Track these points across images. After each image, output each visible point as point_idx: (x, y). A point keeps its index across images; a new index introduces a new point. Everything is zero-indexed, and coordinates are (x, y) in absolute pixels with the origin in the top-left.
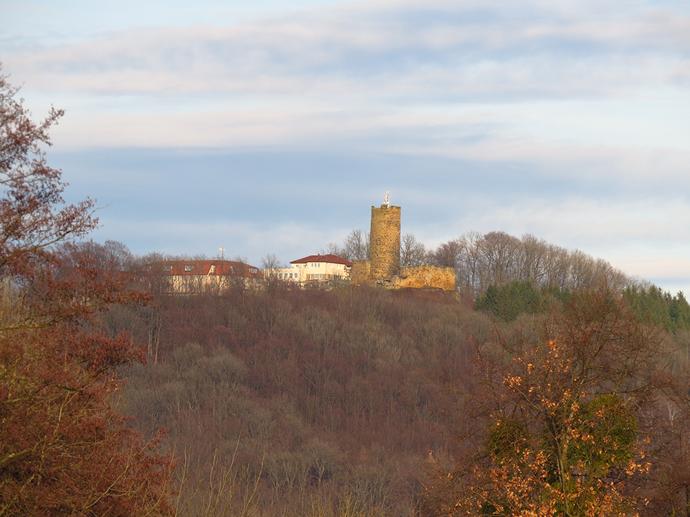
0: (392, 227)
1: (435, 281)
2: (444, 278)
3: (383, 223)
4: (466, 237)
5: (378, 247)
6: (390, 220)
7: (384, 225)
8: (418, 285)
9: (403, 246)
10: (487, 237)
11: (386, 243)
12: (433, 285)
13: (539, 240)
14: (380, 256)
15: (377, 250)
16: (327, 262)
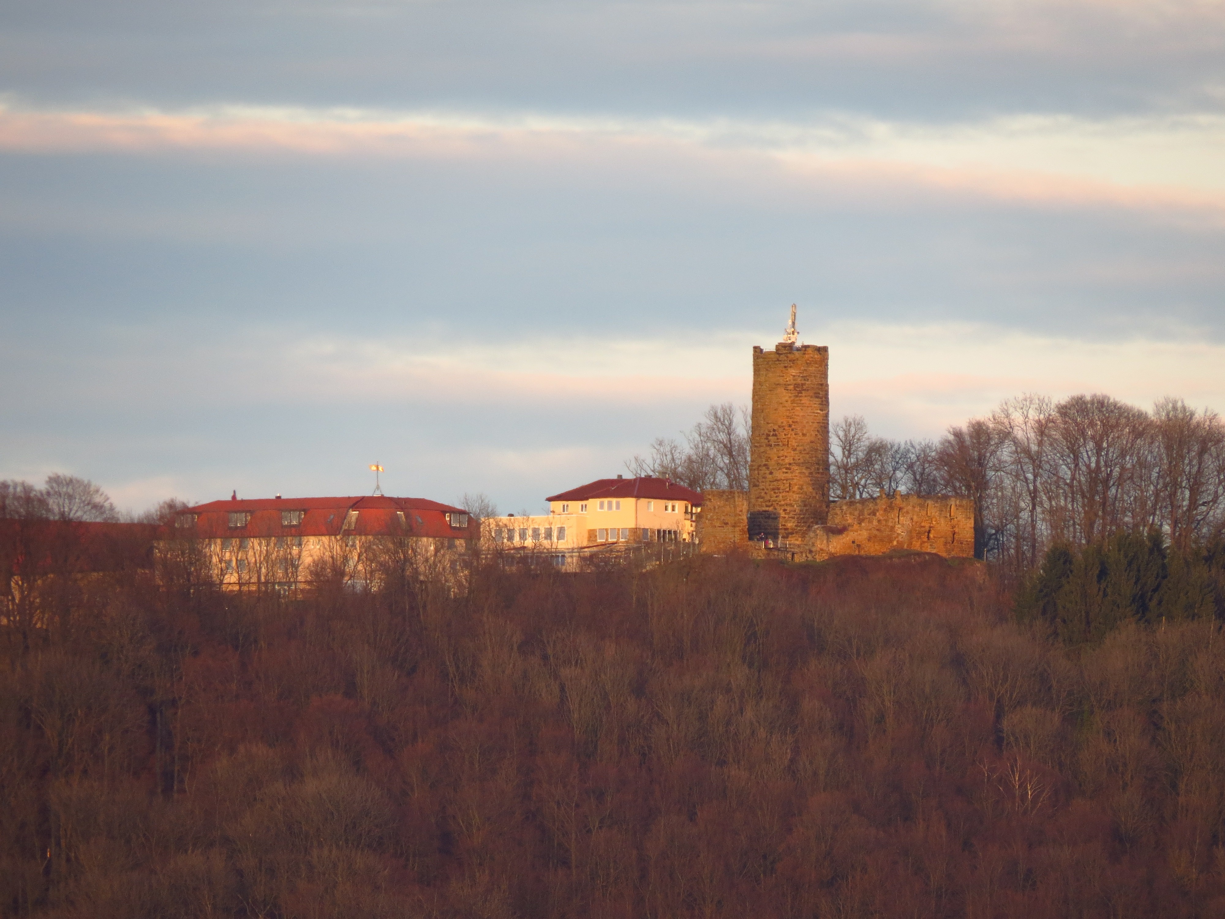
0: (805, 401)
1: (919, 534)
2: (942, 526)
3: (781, 390)
4: (1011, 410)
5: (773, 453)
6: (799, 381)
7: (785, 396)
8: (874, 549)
9: (836, 451)
10: (1063, 410)
11: (793, 443)
12: (916, 546)
13: (1199, 415)
14: (779, 475)
15: (768, 459)
16: (638, 497)
